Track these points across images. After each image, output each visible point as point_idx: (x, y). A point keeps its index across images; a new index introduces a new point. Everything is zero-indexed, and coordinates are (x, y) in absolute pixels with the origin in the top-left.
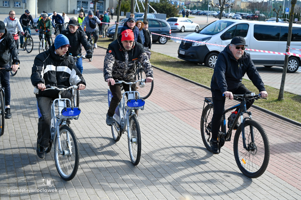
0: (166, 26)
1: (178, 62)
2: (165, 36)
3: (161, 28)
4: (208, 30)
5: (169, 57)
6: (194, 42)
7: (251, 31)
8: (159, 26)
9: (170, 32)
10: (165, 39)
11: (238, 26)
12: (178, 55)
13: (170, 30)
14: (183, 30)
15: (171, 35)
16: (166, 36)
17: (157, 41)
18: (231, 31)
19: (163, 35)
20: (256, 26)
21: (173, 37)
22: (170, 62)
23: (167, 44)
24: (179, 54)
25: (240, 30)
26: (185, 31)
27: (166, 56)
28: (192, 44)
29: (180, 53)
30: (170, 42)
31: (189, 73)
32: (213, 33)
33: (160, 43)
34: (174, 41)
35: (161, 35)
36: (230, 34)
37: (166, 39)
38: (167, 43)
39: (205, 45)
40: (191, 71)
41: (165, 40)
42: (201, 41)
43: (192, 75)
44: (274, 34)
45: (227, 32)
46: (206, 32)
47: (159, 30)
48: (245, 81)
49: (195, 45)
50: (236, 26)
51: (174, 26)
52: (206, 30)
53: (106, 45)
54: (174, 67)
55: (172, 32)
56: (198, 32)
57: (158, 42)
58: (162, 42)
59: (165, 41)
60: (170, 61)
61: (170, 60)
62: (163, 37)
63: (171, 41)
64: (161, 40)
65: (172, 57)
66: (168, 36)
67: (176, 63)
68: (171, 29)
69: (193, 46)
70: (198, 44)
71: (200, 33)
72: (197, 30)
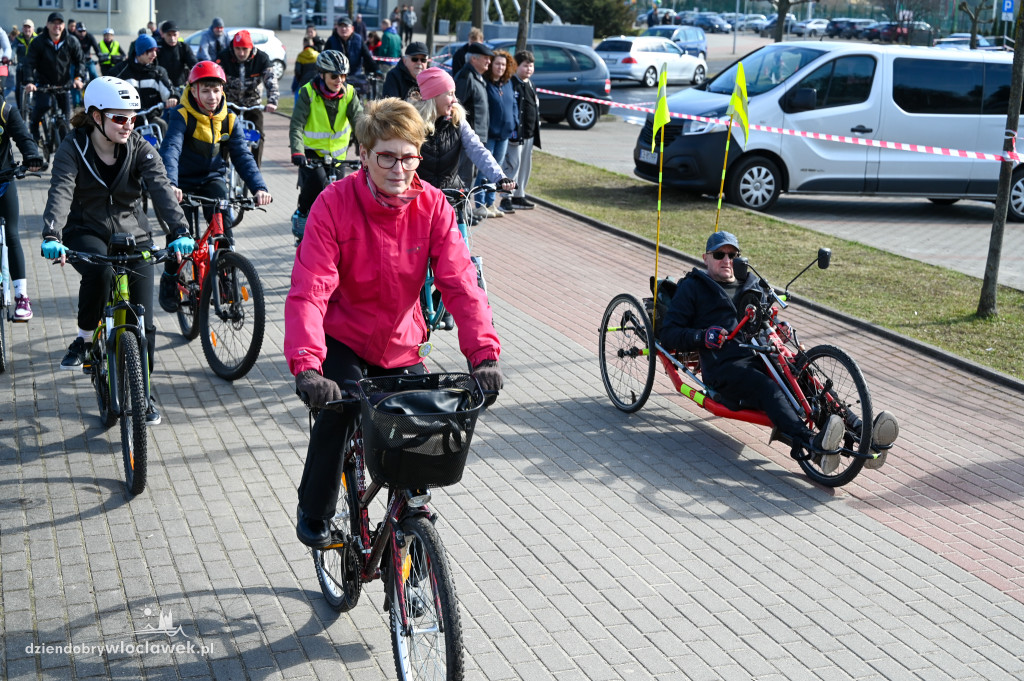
0: (594, 65)
1: (634, 190)
2: (587, 99)
3: (575, 76)
5: (605, 174)
7: (883, 82)
8: (568, 67)
9: (608, 87)
10: (589, 110)
11: (838, 63)
12: (634, 166)
13: (608, 80)
14: (650, 82)
15: (609, 97)
16: (593, 100)
17: (562, 120)
18: (817, 81)
19: (581, 98)
20: (900, 65)
22: (609, 190)
23: (597, 130)
24: (637, 161)
25: (844, 79)
27: (594, 168)
28: (681, 127)
29: (642, 159)
30: (607, 120)
31: (671, 228)
32: (754, 90)
33: (574, 127)
34: (620, 118)
35: (575, 97)
36: (810, 92)
37: (592, 112)
38: (597, 125)
39: (726, 129)
40: (678, 221)
41: (590, 116)
42: (713, 116)
43: (683, 235)
44: (962, 90)
45: (800, 84)
47: (570, 80)
49: (693, 131)
50: (831, 64)
51: (620, 67)
52: (728, 81)
54: (623, 206)
55: (613, 87)
56: (702, 88)
57: (566, 123)
58: (580, 124)
59: (591, 120)
60: (607, 186)
61: (606, 181)
62: (585, 105)
63: (612, 120)
64: (575, 114)
65: (615, 174)
66: (600, 101)
67: (630, 195)
68: (609, 76)
69: (686, 134)
70: (701, 127)
71: (710, 91)
72: (699, 79)
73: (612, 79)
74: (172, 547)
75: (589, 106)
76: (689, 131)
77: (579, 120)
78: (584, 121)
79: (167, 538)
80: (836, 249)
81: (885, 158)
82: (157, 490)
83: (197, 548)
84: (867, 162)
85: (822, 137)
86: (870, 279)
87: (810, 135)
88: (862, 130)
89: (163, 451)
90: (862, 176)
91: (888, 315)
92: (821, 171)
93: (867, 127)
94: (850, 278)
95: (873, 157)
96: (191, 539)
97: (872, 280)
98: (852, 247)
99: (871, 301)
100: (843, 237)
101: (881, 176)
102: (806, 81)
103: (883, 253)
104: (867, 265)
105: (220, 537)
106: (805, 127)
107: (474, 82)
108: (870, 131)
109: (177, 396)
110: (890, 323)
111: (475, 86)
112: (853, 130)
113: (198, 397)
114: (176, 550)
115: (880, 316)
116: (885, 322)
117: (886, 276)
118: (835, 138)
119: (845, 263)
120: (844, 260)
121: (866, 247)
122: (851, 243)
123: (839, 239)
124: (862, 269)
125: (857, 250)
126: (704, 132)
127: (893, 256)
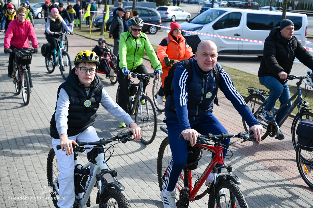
0: (156, 15)
2: (155, 25)
3: (151, 18)
4: (199, 20)
6: (185, 32)
7: (244, 20)
8: (148, 15)
9: (160, 21)
10: (155, 28)
11: (230, 15)
13: (160, 19)
14: (174, 20)
15: (161, 24)
16: (157, 26)
17: (146, 31)
18: (224, 20)
19: (153, 25)
20: (249, 15)
21: (164, 27)
23: (157, 34)
25: (232, 19)
26: (176, 21)
27: (156, 46)
30: (160, 31)
32: (205, 23)
33: (150, 33)
34: (164, 31)
35: (151, 24)
36: (222, 23)
37: (156, 29)
38: (157, 33)
39: (196, 35)
42: (192, 31)
44: (267, 23)
45: (219, 21)
46: (198, 22)
47: (149, 19)
48: (238, 72)
50: (228, 15)
51: (164, 15)
52: (197, 20)
53: (93, 35)
55: (162, 21)
56: (189, 22)
57: (148, 32)
59: (155, 31)
62: (153, 27)
63: (162, 31)
64: (150, 30)
66: (159, 26)
70: (189, 34)
71: (191, 23)
72: (188, 19)
73: (162, 19)
74: (25, 163)
75: (155, 27)
76: (185, 35)
77: (152, 31)
78: (153, 32)
79: (23, 160)
80: (229, 71)
81: (244, 43)
82: (20, 146)
83: (33, 164)
84: (239, 45)
85: (226, 37)
86: (240, 80)
87: (223, 37)
88: (237, 35)
89: (22, 134)
90: (237, 49)
91: (245, 91)
92: (225, 47)
93: (239, 34)
94: (234, 80)
95: (241, 43)
96: (31, 161)
97: (240, 81)
98: (234, 70)
99: (240, 87)
100: (232, 68)
101: (243, 49)
102: (220, 20)
103: (243, 72)
104: (239, 76)
105: (40, 161)
106: (221, 34)
107: (119, 19)
108: (240, 35)
109: (27, 116)
110: (246, 93)
111: (120, 21)
112: (235, 35)
113: (33, 117)
114: (26, 164)
115: (243, 91)
116: (244, 93)
117: (244, 79)
118: (230, 38)
119: (232, 75)
120: (232, 74)
121: (238, 71)
122: (234, 69)
123: (230, 68)
124: (237, 77)
125: (236, 71)
126: (190, 35)
127: (246, 73)
